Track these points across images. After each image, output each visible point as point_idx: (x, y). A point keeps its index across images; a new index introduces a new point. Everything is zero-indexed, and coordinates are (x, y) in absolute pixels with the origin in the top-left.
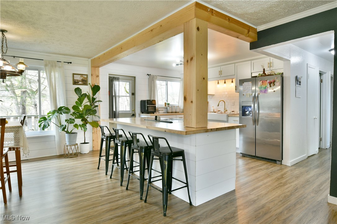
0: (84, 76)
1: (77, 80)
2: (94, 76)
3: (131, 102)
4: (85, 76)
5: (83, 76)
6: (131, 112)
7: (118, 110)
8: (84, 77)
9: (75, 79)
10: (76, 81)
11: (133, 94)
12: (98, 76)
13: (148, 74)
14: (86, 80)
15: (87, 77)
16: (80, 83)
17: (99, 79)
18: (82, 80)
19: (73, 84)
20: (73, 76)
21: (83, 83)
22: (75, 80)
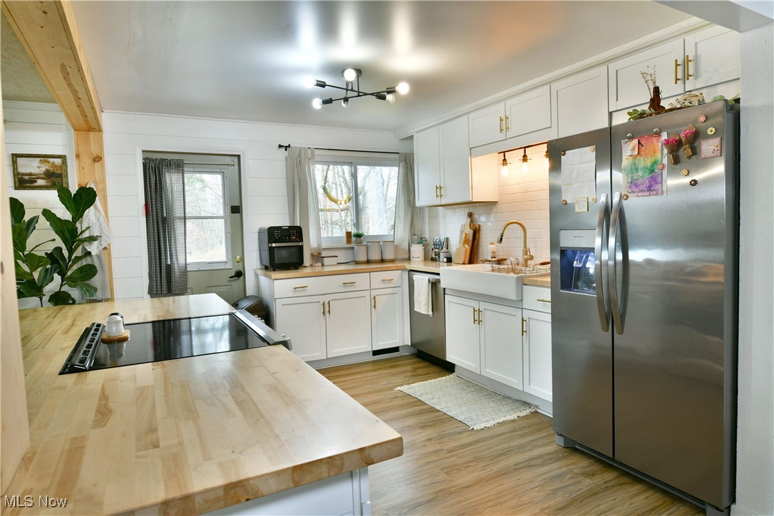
0: (51, 160)
1: (30, 174)
2: (86, 161)
3: (229, 235)
4: (58, 161)
5: (49, 162)
6: (229, 266)
7: (181, 261)
8: (53, 163)
9: (21, 170)
10: (27, 178)
11: (236, 210)
12: (98, 159)
13: (280, 146)
14: (59, 172)
15: (64, 163)
16: (40, 182)
17: (103, 167)
18: (45, 173)
19: (16, 188)
20: (14, 163)
21: (49, 184)
22: (23, 174)
